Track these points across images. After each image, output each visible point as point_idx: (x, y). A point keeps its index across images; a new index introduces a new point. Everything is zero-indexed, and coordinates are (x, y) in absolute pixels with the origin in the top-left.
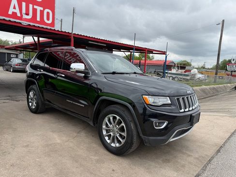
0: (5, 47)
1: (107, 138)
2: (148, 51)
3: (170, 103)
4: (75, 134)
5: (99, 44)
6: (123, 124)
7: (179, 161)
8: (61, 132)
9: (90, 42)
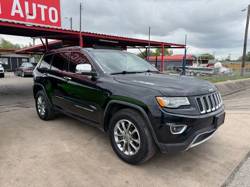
0: (16, 51)
1: (119, 146)
2: (165, 46)
3: (189, 104)
4: (86, 142)
5: (111, 41)
6: (136, 130)
7: (202, 168)
8: (71, 139)
9: (100, 40)
